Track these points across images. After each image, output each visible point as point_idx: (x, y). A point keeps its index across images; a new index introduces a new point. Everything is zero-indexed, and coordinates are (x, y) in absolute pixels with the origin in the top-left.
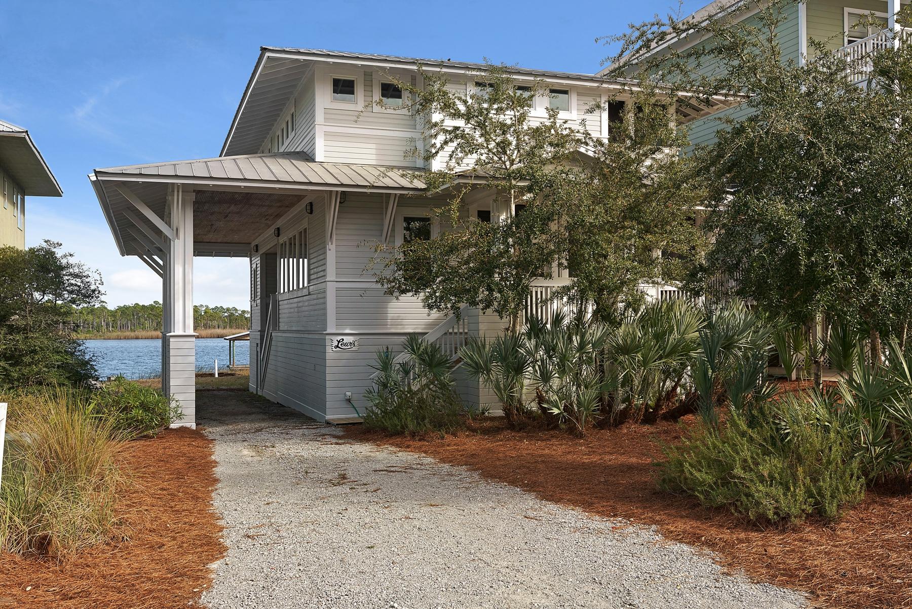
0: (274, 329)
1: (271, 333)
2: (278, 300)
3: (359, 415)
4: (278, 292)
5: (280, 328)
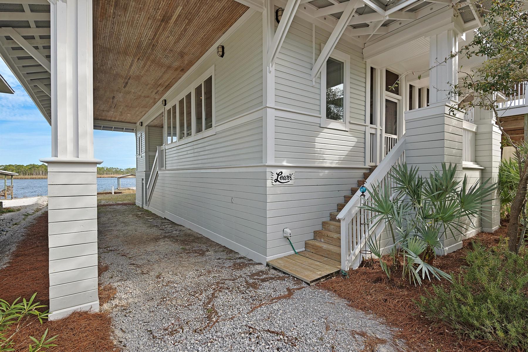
0: (160, 169)
1: (157, 172)
2: (165, 149)
3: (295, 251)
4: (165, 143)
5: (166, 168)
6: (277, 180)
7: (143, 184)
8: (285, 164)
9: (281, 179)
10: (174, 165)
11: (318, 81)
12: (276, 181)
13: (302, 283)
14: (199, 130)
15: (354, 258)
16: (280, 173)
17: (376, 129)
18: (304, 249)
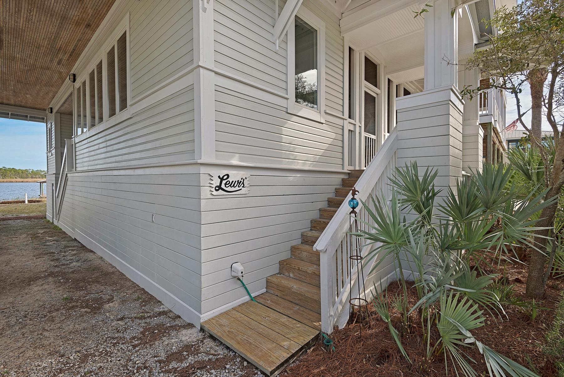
0: (70, 170)
1: (67, 174)
2: (75, 142)
3: (250, 296)
4: (75, 135)
5: (77, 168)
6: (219, 188)
7: (53, 190)
8: (235, 162)
9: (227, 186)
10: (86, 164)
11: (283, 45)
12: (217, 188)
13: (257, 373)
14: (112, 113)
15: (340, 308)
16: (226, 177)
17: (355, 125)
18: (265, 290)
